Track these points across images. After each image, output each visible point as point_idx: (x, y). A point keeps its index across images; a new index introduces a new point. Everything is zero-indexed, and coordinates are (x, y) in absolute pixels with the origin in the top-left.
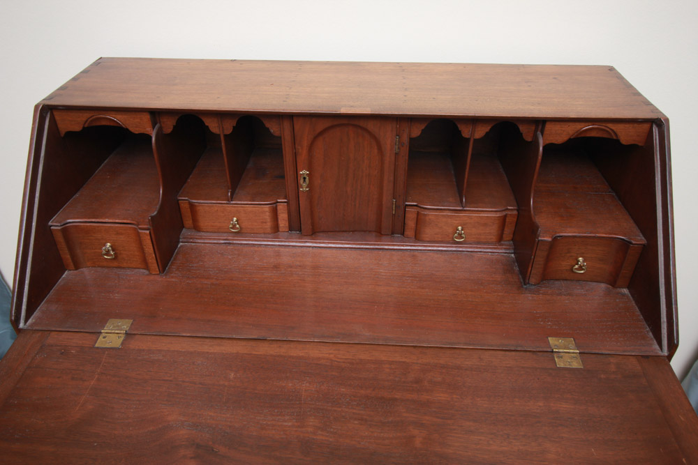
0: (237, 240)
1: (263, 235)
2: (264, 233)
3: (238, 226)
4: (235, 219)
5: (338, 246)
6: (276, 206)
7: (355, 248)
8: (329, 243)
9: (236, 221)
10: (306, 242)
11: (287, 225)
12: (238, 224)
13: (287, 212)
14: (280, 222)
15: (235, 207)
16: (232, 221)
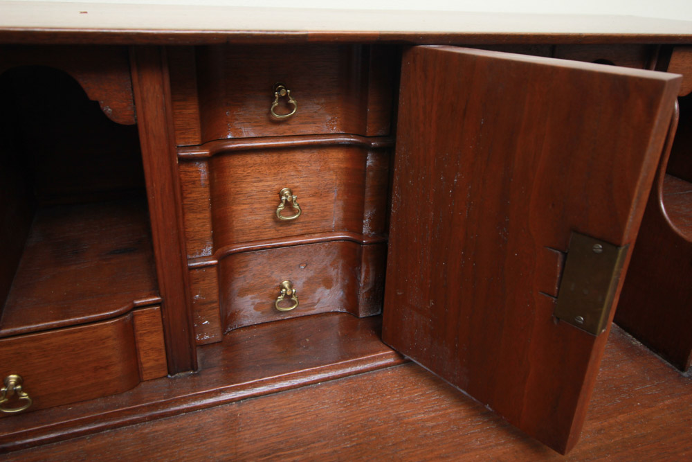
0: (27, 435)
1: (100, 403)
2: (104, 396)
3: (25, 395)
4: (13, 378)
5: (295, 382)
6: (133, 318)
7: (334, 378)
8: (274, 381)
9: (18, 382)
10: (221, 391)
11: (163, 361)
12: (23, 390)
13: (160, 327)
14: (143, 359)
15: (9, 344)
16: (6, 384)
